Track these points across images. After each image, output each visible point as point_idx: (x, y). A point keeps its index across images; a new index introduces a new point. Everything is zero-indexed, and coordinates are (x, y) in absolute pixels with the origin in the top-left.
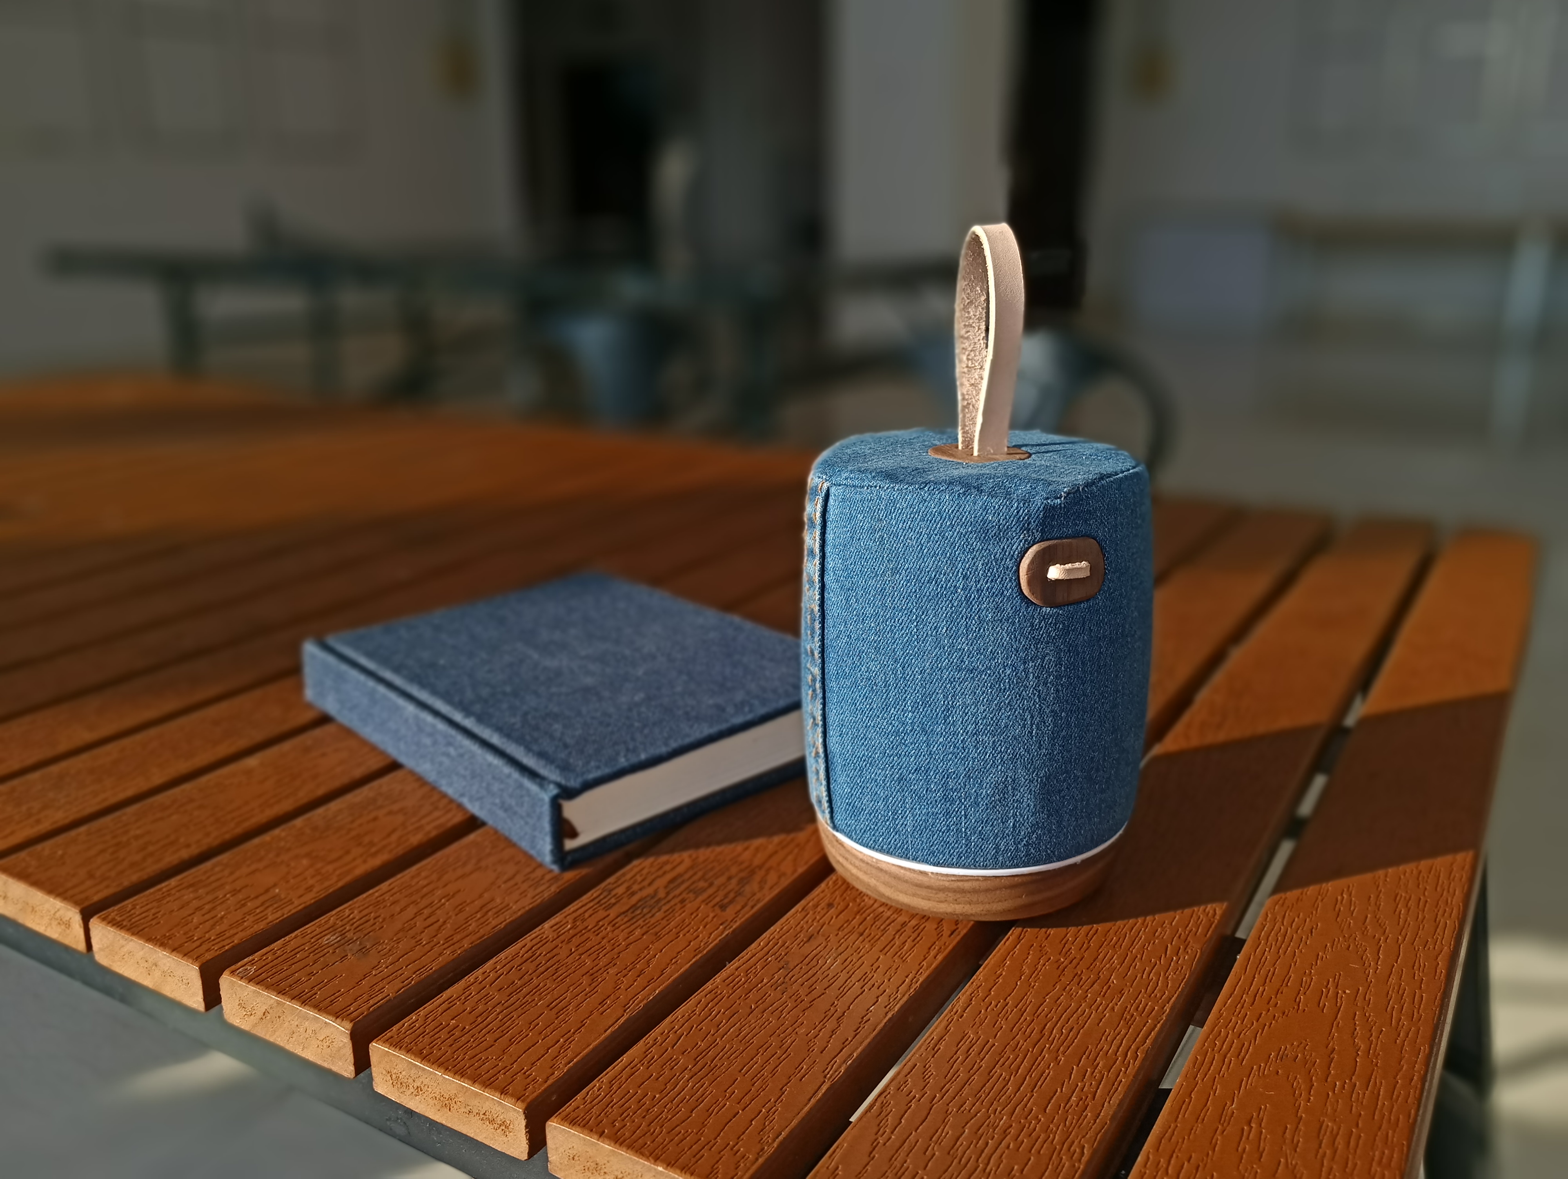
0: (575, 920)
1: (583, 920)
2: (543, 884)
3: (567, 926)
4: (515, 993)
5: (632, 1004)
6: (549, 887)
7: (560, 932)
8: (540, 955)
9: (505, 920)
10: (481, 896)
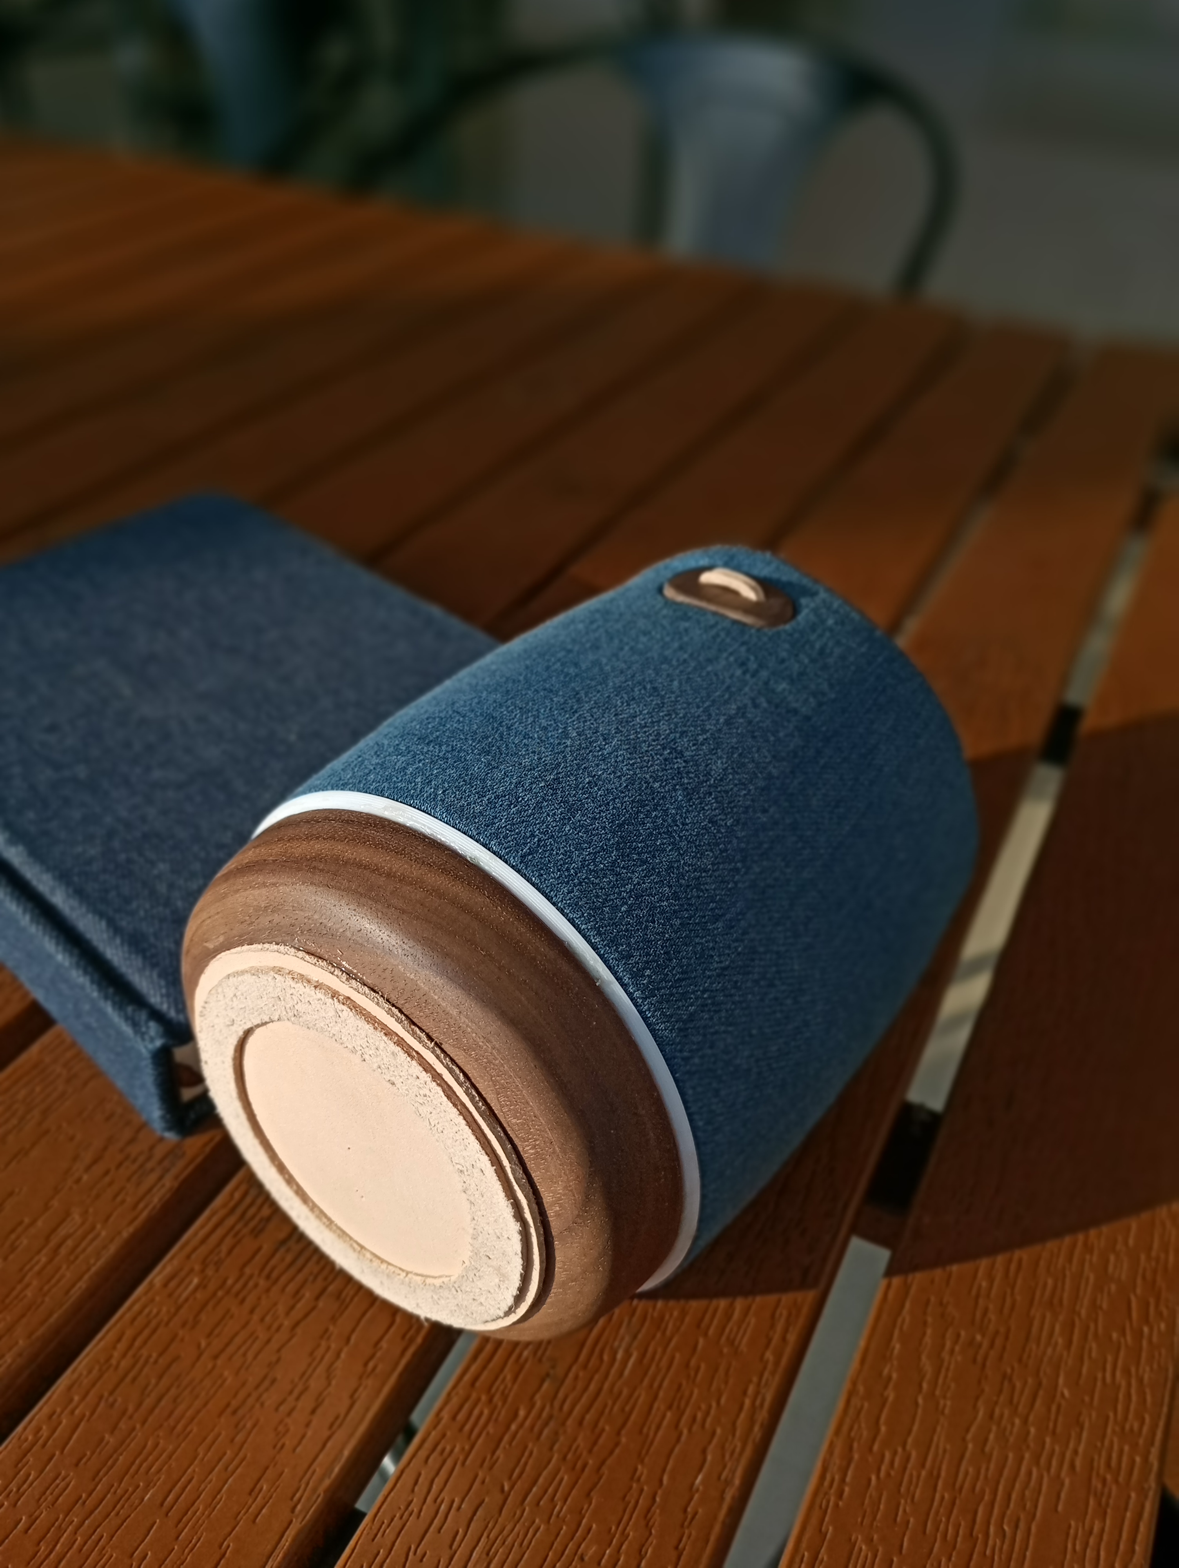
0: (204, 1264)
1: (218, 1264)
2: (152, 1170)
3: (190, 1283)
4: (105, 1469)
5: (305, 1490)
6: (160, 1178)
7: (180, 1296)
8: (146, 1362)
9: (88, 1269)
10: (46, 1207)
